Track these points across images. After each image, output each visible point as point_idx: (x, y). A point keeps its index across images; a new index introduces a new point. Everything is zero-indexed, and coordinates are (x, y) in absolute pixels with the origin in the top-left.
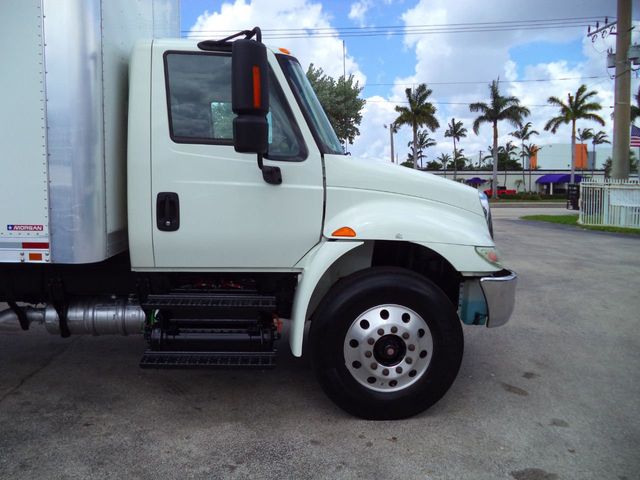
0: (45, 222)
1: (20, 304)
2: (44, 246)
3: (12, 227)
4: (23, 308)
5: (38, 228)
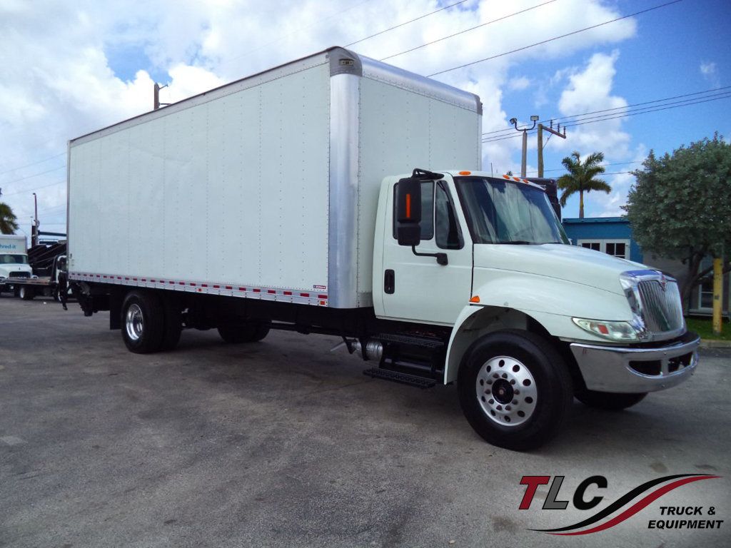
0: (326, 284)
1: (348, 338)
2: (325, 297)
3: (315, 287)
4: (350, 340)
5: (323, 287)
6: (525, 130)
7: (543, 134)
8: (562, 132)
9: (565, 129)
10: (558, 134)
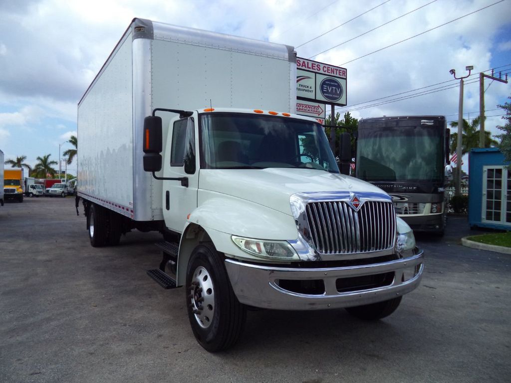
3: (130, 204)
6: (462, 78)
7: (485, 80)
8: (504, 78)
9: (506, 76)
10: (500, 80)
